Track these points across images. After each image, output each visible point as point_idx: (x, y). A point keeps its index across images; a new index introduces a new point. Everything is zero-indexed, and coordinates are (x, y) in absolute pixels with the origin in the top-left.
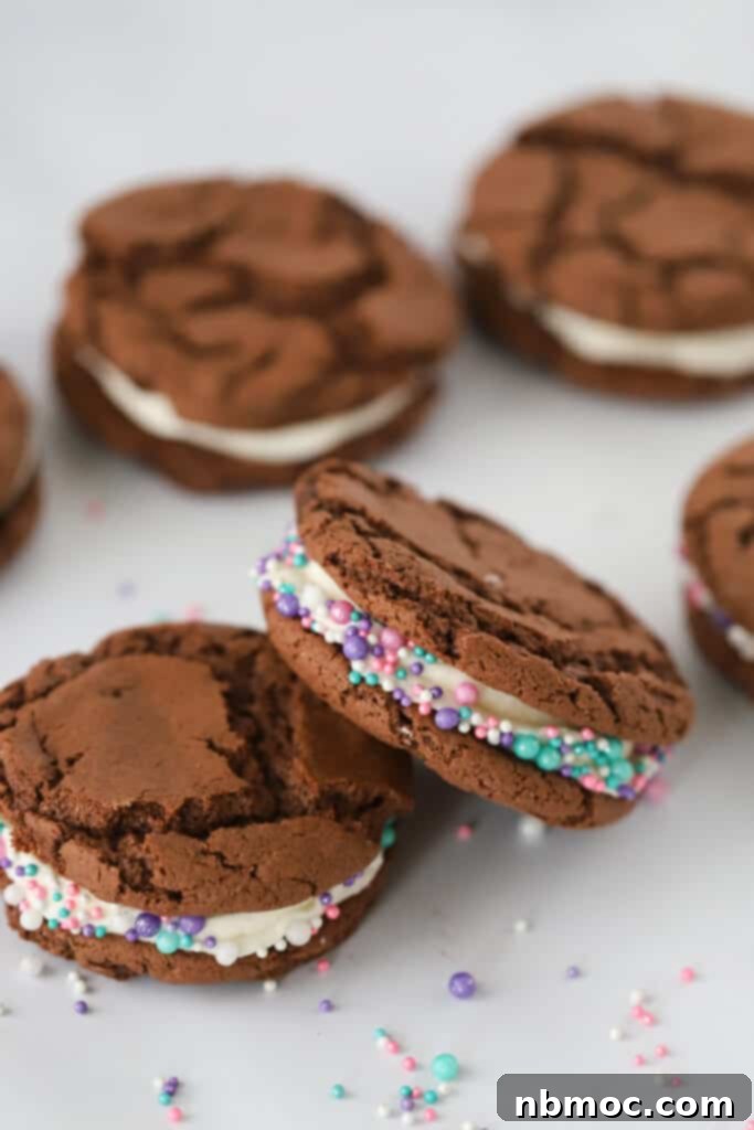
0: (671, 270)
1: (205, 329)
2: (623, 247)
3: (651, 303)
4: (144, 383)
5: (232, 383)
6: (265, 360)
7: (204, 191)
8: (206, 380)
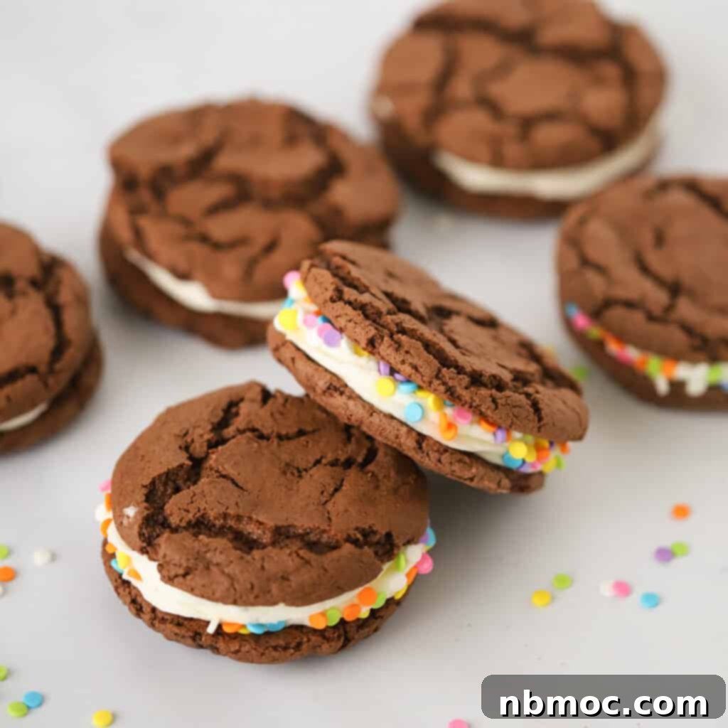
0: (528, 124)
1: (221, 228)
2: (493, 107)
3: (512, 150)
4: (183, 276)
5: (250, 267)
6: (271, 247)
7: (196, 116)
8: (231, 267)
